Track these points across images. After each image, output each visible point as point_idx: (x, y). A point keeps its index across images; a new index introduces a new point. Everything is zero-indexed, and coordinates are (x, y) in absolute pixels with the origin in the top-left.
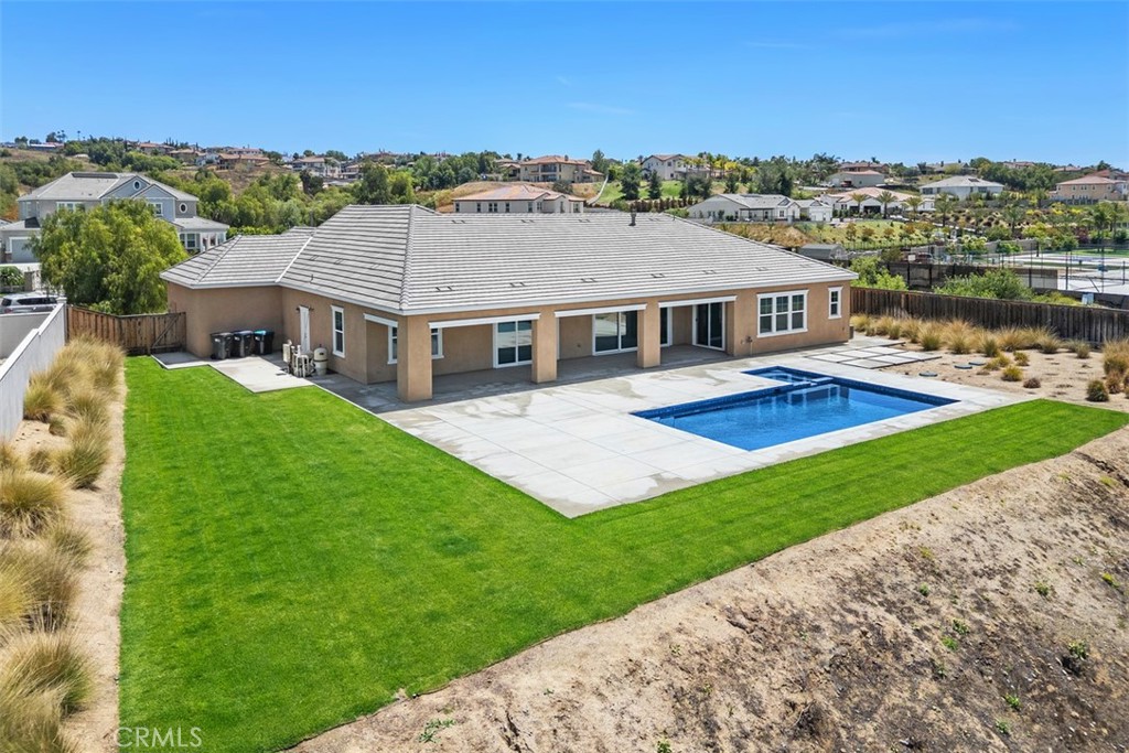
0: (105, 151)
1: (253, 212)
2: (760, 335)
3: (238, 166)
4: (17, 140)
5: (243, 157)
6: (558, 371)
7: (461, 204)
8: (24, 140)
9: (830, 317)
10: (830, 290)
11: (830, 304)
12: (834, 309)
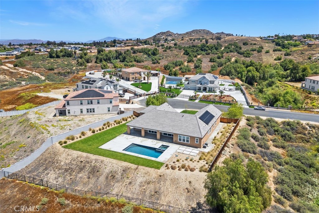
2: (178, 141)
3: (313, 46)
9: (196, 143)
10: (196, 138)
11: (196, 140)
12: (197, 142)
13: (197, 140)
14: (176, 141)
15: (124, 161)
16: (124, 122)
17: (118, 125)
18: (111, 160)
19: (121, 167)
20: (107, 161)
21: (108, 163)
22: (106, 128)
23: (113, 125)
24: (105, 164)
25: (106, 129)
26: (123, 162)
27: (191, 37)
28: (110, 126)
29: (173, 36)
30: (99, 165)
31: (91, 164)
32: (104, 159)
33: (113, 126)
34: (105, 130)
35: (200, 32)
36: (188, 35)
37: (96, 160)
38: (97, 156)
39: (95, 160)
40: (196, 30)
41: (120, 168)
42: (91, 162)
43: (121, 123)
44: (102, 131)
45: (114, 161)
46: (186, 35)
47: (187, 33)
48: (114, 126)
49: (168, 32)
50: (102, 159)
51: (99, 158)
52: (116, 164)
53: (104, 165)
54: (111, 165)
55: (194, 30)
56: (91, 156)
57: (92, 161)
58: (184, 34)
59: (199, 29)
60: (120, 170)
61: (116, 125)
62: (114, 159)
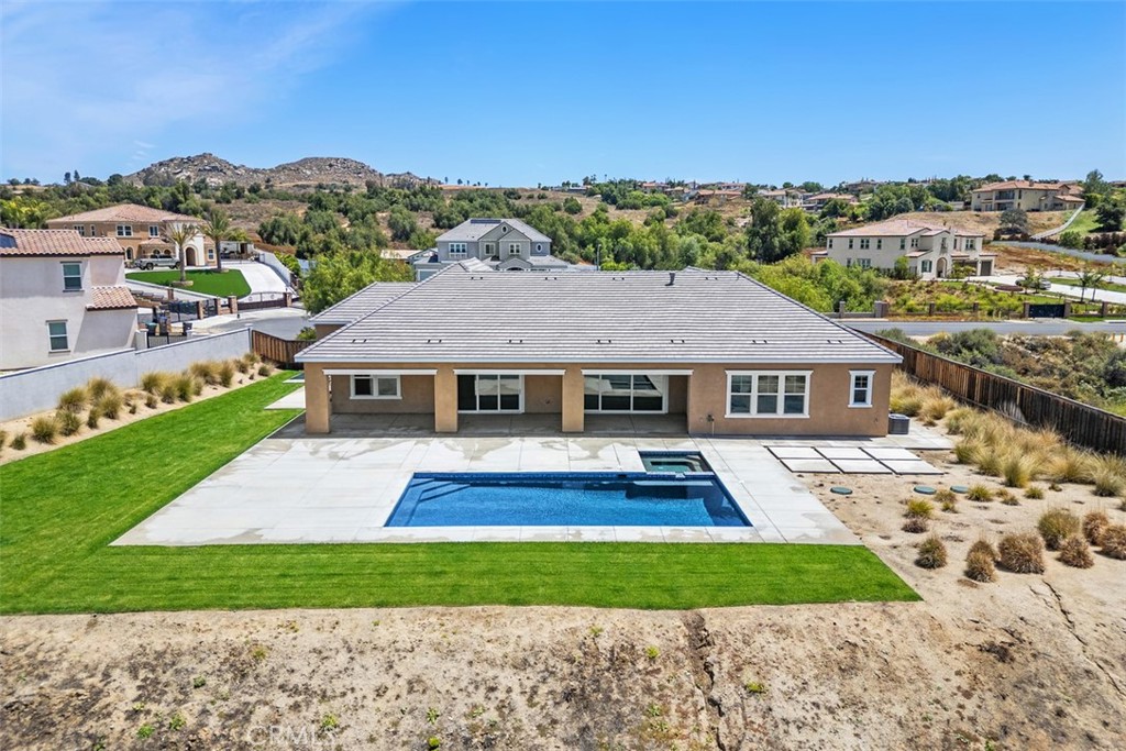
0: (612, 191)
1: (646, 248)
2: (728, 415)
3: (711, 201)
4: (564, 184)
5: (717, 192)
6: (459, 424)
7: (834, 240)
8: (568, 184)
9: (852, 404)
10: (854, 374)
11: (853, 389)
12: (860, 397)
13: (861, 381)
14: (710, 418)
15: (514, 602)
16: (210, 393)
17: (179, 405)
18: (357, 621)
19: (523, 665)
20: (310, 638)
21: (331, 666)
22: (92, 424)
23: (140, 404)
24: (296, 680)
25: (95, 433)
26: (509, 610)
27: (300, 180)
28: (124, 412)
29: (229, 173)
30: (213, 722)
31: (92, 726)
32: (263, 636)
33: (145, 413)
34: (86, 434)
35: (331, 166)
36: (287, 172)
37: (151, 671)
38: (147, 617)
39: (133, 671)
40: (317, 159)
41: (507, 678)
42: (85, 711)
43: (198, 393)
44: (62, 442)
45: (399, 625)
46: (279, 172)
47: (283, 168)
48: (152, 412)
49: (204, 156)
50: (236, 636)
51: (186, 640)
52: (436, 647)
53: (283, 701)
54: (387, 680)
55: (305, 159)
56: (62, 636)
57: (97, 694)
58: (271, 170)
59: (325, 156)
60: (519, 701)
61: (163, 408)
62: (380, 605)
